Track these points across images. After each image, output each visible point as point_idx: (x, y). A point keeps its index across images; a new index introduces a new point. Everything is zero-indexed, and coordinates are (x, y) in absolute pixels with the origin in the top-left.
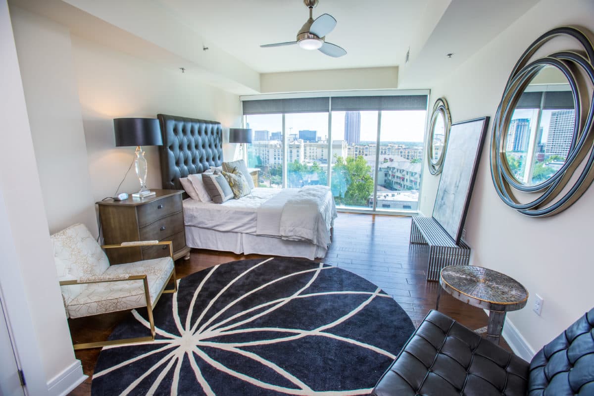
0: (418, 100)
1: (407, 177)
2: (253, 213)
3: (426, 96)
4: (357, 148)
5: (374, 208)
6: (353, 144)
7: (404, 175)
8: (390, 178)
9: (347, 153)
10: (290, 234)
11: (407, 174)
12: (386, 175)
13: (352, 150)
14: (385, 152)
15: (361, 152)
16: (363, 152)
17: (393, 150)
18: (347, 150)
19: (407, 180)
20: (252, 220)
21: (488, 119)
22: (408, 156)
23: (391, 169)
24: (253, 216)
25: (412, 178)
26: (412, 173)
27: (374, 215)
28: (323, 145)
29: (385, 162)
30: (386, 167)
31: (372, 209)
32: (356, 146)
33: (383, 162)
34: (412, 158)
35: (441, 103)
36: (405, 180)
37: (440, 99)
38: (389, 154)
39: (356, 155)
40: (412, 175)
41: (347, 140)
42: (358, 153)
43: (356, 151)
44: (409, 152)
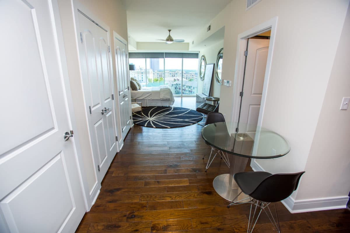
0: (196, 55)
1: (187, 89)
2: (150, 93)
3: (198, 54)
4: (158, 73)
5: (182, 95)
6: (156, 71)
7: (185, 88)
8: (178, 90)
9: (153, 76)
10: (164, 98)
11: (187, 87)
12: (176, 88)
13: (155, 74)
14: (174, 76)
15: (161, 76)
16: (162, 76)
17: (179, 74)
18: (152, 74)
19: (187, 90)
20: (150, 95)
21: (214, 64)
22: (187, 77)
23: (178, 85)
24: (149, 94)
25: (190, 90)
26: (190, 87)
27: (182, 97)
28: (138, 72)
29: (174, 81)
30: (176, 84)
31: (181, 95)
32: (158, 72)
33: (173, 81)
34: (189, 79)
35: (203, 57)
36: (186, 91)
37: (202, 56)
38: (176, 77)
39: (158, 77)
40: (190, 88)
41: (152, 68)
42: (159, 76)
43: (158, 75)
44: (187, 75)
